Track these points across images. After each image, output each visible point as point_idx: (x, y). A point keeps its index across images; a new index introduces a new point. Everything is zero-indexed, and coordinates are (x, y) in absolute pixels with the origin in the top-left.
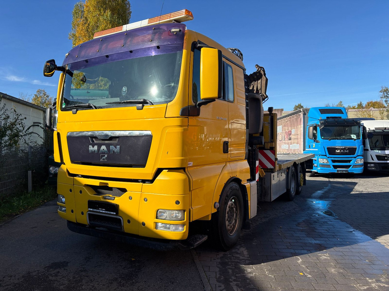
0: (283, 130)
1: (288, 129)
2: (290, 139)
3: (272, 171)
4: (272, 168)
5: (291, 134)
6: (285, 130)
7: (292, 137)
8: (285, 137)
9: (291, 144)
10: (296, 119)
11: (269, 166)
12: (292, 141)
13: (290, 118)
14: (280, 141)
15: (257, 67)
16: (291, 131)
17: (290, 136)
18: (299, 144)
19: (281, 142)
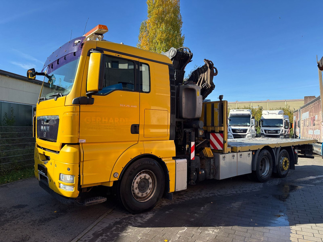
0: (309, 117)
1: (313, 115)
2: (314, 125)
3: (222, 152)
4: (221, 149)
5: (315, 119)
6: (311, 116)
7: (316, 122)
8: (311, 123)
9: (315, 130)
10: (318, 105)
11: (219, 148)
12: (316, 126)
13: (314, 104)
14: (307, 126)
15: (205, 61)
16: (315, 117)
17: (314, 122)
18: (320, 130)
19: (308, 128)
